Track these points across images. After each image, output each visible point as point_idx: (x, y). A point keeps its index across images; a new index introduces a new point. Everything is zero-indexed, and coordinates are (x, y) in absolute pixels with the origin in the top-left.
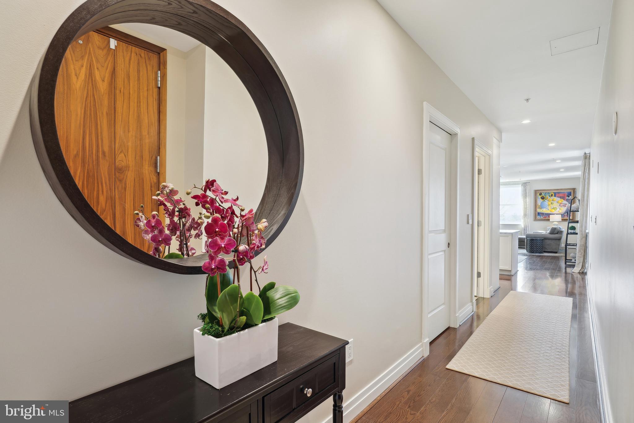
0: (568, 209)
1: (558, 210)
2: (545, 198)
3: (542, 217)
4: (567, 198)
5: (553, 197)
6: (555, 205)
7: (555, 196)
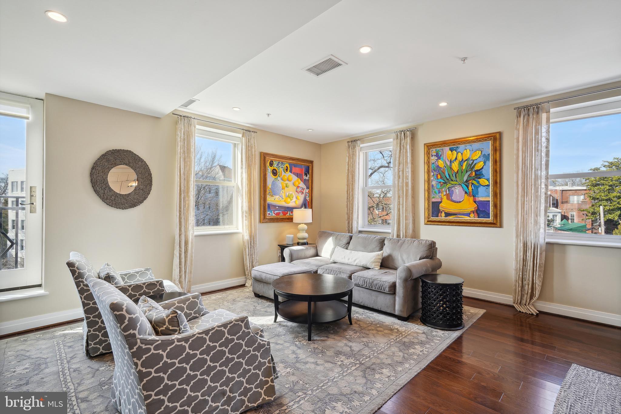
0: (305, 199)
1: (294, 199)
2: (278, 174)
3: (273, 215)
4: (305, 177)
5: (288, 173)
6: (291, 190)
7: (291, 171)
